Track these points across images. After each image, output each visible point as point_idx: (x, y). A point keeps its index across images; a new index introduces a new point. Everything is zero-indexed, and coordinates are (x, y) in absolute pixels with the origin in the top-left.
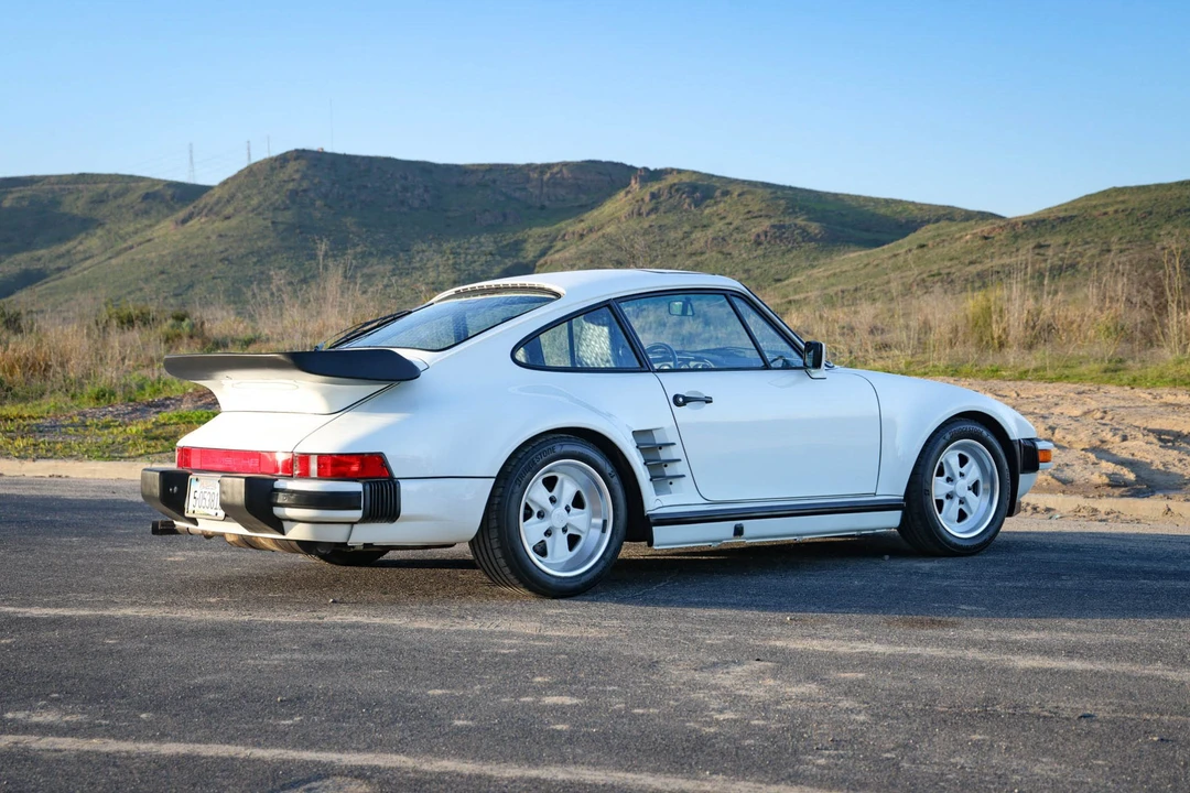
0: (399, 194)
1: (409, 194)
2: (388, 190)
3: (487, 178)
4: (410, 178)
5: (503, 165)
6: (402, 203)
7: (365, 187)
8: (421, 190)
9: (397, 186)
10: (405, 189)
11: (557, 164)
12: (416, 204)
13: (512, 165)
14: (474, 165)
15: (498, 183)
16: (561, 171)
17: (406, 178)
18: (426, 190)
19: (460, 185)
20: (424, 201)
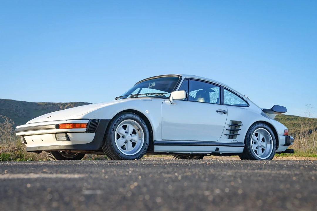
0: (15, 112)
1: (18, 112)
2: (11, 111)
3: (46, 107)
4: (19, 107)
5: (51, 103)
6: (16, 115)
7: (3, 109)
8: (22, 111)
9: (14, 109)
10: (17, 110)
11: (69, 103)
12: (20, 115)
13: (54, 103)
14: (41, 103)
15: (49, 109)
16: (70, 105)
17: (17, 107)
18: (24, 111)
19: (36, 109)
20: (23, 114)
